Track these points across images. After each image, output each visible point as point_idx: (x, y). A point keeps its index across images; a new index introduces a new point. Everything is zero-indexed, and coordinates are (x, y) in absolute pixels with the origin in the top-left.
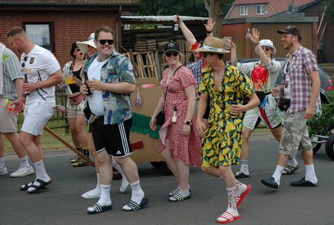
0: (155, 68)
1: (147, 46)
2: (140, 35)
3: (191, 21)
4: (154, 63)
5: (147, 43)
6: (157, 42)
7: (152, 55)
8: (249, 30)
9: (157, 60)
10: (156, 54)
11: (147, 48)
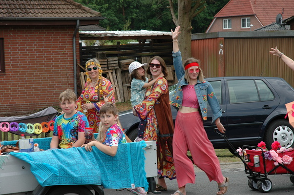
0: (117, 89)
1: (108, 64)
2: (101, 52)
3: (158, 36)
4: (116, 84)
5: (108, 61)
6: (119, 60)
7: (114, 74)
8: (222, 46)
9: (119, 79)
10: (119, 74)
11: (108, 67)
